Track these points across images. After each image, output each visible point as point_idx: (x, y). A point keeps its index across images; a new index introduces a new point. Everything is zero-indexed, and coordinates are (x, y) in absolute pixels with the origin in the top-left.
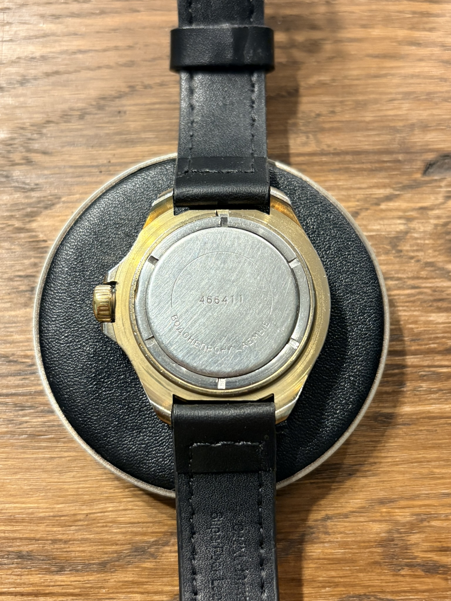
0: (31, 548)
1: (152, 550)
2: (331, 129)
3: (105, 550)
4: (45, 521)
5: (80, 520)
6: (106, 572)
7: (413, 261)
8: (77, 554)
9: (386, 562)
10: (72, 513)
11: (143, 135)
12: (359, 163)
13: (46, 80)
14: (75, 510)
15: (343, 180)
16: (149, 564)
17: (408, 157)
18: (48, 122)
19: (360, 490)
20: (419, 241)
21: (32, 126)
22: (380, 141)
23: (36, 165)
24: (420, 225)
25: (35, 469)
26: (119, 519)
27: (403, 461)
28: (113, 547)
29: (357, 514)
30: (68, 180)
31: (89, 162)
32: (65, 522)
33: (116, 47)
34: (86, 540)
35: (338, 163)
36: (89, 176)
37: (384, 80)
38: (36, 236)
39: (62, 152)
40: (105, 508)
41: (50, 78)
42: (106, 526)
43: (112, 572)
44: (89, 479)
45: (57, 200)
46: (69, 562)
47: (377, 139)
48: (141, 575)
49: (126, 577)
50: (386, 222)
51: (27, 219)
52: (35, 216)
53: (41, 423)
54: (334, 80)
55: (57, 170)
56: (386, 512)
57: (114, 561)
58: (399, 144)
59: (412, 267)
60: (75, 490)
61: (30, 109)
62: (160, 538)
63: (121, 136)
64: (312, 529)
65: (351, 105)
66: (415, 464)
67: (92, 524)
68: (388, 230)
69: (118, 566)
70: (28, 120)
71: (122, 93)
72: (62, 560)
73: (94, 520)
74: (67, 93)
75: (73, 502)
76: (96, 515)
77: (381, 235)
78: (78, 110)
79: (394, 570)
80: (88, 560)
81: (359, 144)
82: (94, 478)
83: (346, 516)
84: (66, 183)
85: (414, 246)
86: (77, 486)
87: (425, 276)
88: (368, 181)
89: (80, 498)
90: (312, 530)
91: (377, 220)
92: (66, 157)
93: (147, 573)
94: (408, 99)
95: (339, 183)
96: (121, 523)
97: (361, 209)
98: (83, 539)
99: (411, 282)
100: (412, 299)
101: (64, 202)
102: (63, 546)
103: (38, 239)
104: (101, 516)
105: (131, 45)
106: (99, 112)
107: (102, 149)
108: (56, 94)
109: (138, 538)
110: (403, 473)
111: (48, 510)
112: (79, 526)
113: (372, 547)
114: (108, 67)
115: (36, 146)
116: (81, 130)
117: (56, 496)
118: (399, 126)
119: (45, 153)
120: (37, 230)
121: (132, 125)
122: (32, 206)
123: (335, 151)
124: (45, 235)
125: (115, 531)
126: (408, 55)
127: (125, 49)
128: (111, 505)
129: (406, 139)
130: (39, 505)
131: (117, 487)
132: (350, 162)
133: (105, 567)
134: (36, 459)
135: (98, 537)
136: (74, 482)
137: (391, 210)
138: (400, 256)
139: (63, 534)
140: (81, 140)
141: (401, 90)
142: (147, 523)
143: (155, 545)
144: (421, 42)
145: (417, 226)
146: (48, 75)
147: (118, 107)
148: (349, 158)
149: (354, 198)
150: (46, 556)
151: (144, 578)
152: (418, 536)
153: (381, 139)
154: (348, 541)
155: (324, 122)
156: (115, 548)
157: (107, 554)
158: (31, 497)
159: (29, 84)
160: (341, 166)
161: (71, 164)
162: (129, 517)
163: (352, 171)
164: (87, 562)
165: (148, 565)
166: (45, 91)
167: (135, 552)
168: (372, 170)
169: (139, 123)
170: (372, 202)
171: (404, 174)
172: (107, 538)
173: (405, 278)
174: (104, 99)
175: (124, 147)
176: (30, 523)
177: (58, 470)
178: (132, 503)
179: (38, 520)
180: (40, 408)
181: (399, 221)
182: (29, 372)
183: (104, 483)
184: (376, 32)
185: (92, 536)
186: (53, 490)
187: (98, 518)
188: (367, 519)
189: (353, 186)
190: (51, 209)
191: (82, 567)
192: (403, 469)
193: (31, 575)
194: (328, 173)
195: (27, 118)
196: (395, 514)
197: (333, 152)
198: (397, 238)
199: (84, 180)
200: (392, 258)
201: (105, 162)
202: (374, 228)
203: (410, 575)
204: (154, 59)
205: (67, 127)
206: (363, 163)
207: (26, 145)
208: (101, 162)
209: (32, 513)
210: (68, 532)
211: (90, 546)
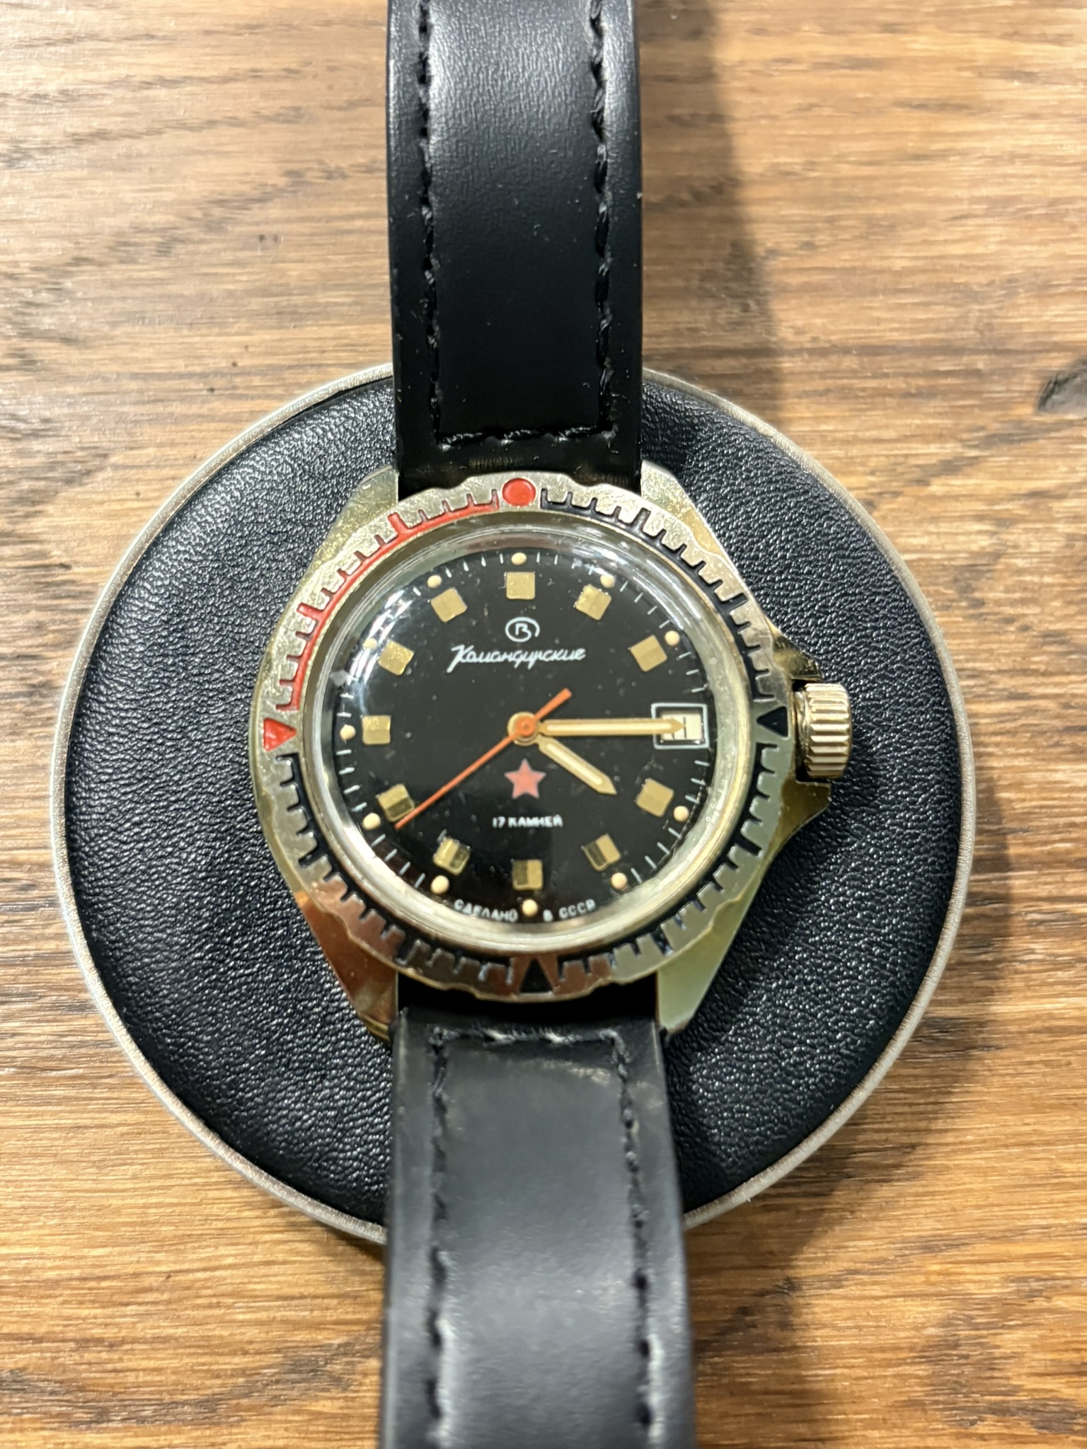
0: (21, 1360)
1: (337, 1367)
2: (805, 289)
3: (214, 1367)
4: (58, 1292)
5: (149, 1290)
6: (218, 1424)
7: (1012, 628)
8: (142, 1377)
9: (937, 1402)
10: (130, 1270)
11: (322, 298)
12: (875, 377)
13: (74, 153)
14: (138, 1262)
15: (834, 417)
16: (328, 1403)
17: (1002, 362)
18: (78, 261)
19: (874, 1214)
20: (1028, 578)
21: (36, 269)
22: (928, 320)
23: (46, 370)
24: (1031, 536)
25: (36, 1156)
26: (251, 1287)
27: (985, 1141)
28: (236, 1360)
29: (865, 1278)
30: (126, 409)
31: (180, 366)
32: (112, 1295)
33: (253, 70)
34: (166, 1340)
35: (823, 375)
36: (182, 400)
37: (939, 166)
38: (43, 555)
39: (112, 338)
40: (217, 1258)
41: (84, 147)
42: (218, 1305)
43: (232, 1425)
44: (173, 1182)
45: (97, 462)
46: (121, 1397)
47: (922, 316)
48: (307, 1432)
49: (269, 1437)
50: (944, 527)
51: (21, 510)
52: (39, 503)
53: (51, 1038)
54: (811, 165)
55: (98, 385)
56: (939, 1273)
57: (238, 1397)
58: (976, 329)
59: (1011, 644)
60: (139, 1211)
61: (31, 227)
62: (357, 1339)
63: (266, 300)
64: (752, 1314)
65: (853, 227)
66: (1016, 1150)
67: (180, 1300)
68: (948, 547)
69: (249, 1409)
70: (25, 256)
71: (269, 189)
72: (101, 1392)
73: (187, 1288)
74: (128, 188)
75: (133, 1241)
76: (191, 1276)
77: (932, 560)
78: (154, 232)
79: (961, 1423)
80: (168, 1392)
81: (876, 327)
82: (186, 1182)
83: (837, 1282)
84: (121, 418)
85: (1015, 591)
86: (142, 1201)
87: (1042, 668)
88: (899, 422)
89: (153, 1232)
90: (748, 1319)
91: (921, 522)
92: (123, 351)
93: (322, 1429)
94: (1000, 215)
95: (824, 427)
96: (255, 1297)
97: (880, 494)
98: (156, 1339)
99: (1005, 683)
100: (1009, 725)
101: (116, 467)
102: (104, 1355)
103: (47, 562)
104: (207, 1280)
105: (293, 66)
106: (208, 237)
107: (216, 330)
108: (99, 190)
109: (301, 1336)
110: (984, 1172)
111: (67, 1262)
112: (148, 1303)
113: (903, 1362)
114: (234, 122)
115: (47, 322)
116: (162, 281)
117: (88, 1227)
118: (979, 284)
119: (67, 340)
120: (44, 537)
121: (294, 272)
122: (35, 475)
123: (815, 345)
124: (66, 550)
125: (241, 1317)
126: (1001, 102)
127: (276, 79)
128: (231, 1250)
129: (996, 317)
130: (44, 1250)
131: (249, 1205)
132: (853, 373)
133: (214, 1411)
134: (37, 1129)
135: (196, 1332)
136: (135, 1189)
137: (956, 498)
138: (981, 615)
139: (106, 1325)
140: (161, 307)
141: (984, 191)
142: (324, 1297)
143: (345, 1354)
144: (1036, 70)
145: (1024, 537)
146: (78, 140)
147: (257, 224)
148: (850, 362)
149: (863, 464)
150: (61, 1382)
151: (314, 1439)
152: (1020, 1334)
153: (930, 316)
154: (841, 1348)
155: (786, 271)
156: (239, 1361)
157: (218, 1377)
158: (21, 1230)
159: (29, 163)
160: (829, 382)
161: (135, 369)
162: (279, 1282)
163: (857, 397)
164: (167, 1398)
165: (325, 1406)
166: (71, 182)
167: (293, 1371)
168: (907, 395)
169: (311, 266)
170: (907, 477)
171: (989, 405)
172: (221, 1337)
173: (992, 673)
174: (221, 203)
175: (272, 328)
176: (21, 1297)
177: (93, 1158)
178: (286, 1247)
179: (40, 1287)
180: (47, 1000)
181: (978, 527)
182: (21, 905)
183: (211, 1194)
184: (921, 44)
185: (180, 1331)
186: (80, 1210)
187: (199, 1284)
188: (892, 1291)
189: (860, 434)
190: (81, 484)
191: (155, 1411)
192: (983, 1162)
193: (22, 1430)
194: (796, 400)
195: (23, 251)
196: (962, 1278)
197: (809, 345)
198: (971, 568)
199: (169, 409)
200: (960, 619)
201: (224, 364)
202: (914, 541)
203: (1001, 1437)
204: (352, 105)
205: (127, 275)
206: (886, 376)
207: (19, 319)
208: (211, 364)
209: (27, 1271)
210: (117, 1320)
211: (176, 1356)
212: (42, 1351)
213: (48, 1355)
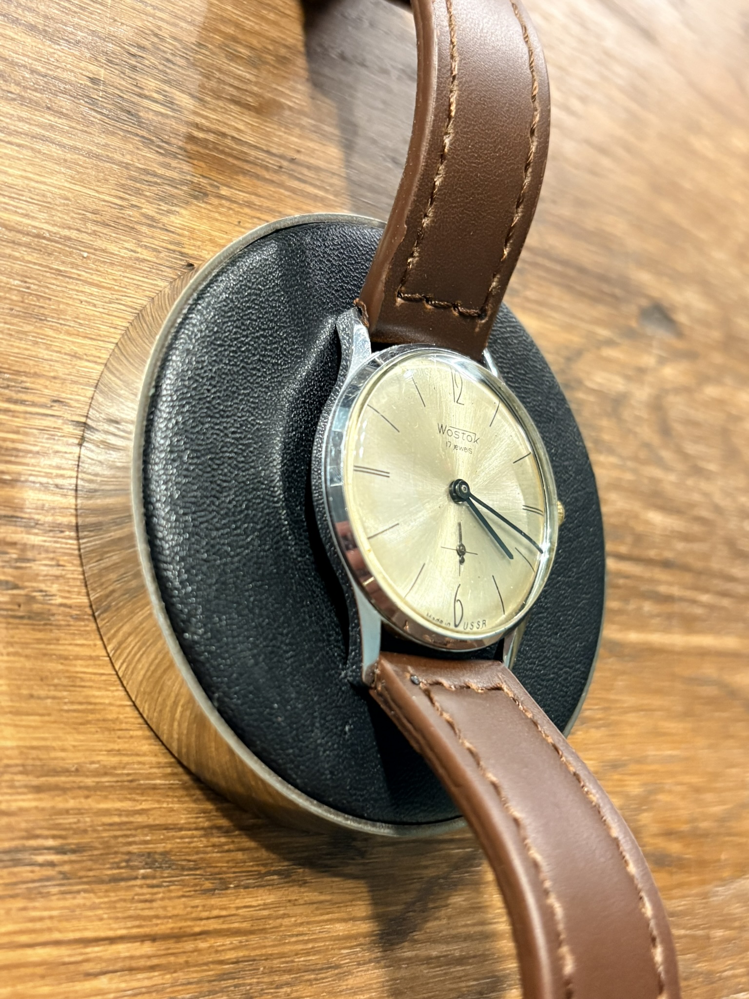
0: (168, 845)
7: (632, 436)
17: (624, 294)
24: (637, 390)
31: (263, 144)
43: (300, 886)
56: (618, 780)
85: (633, 417)
87: (642, 460)
97: (583, 349)
101: (225, 198)
110: (632, 724)
122: (174, 184)
132: (574, 279)
138: (621, 426)
140: (250, 99)
148: (572, 273)
150: (195, 861)
152: (646, 814)
212: (181, 838)
213: (187, 840)
